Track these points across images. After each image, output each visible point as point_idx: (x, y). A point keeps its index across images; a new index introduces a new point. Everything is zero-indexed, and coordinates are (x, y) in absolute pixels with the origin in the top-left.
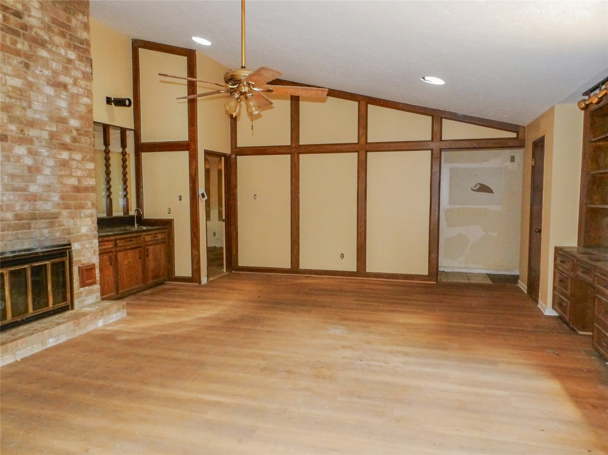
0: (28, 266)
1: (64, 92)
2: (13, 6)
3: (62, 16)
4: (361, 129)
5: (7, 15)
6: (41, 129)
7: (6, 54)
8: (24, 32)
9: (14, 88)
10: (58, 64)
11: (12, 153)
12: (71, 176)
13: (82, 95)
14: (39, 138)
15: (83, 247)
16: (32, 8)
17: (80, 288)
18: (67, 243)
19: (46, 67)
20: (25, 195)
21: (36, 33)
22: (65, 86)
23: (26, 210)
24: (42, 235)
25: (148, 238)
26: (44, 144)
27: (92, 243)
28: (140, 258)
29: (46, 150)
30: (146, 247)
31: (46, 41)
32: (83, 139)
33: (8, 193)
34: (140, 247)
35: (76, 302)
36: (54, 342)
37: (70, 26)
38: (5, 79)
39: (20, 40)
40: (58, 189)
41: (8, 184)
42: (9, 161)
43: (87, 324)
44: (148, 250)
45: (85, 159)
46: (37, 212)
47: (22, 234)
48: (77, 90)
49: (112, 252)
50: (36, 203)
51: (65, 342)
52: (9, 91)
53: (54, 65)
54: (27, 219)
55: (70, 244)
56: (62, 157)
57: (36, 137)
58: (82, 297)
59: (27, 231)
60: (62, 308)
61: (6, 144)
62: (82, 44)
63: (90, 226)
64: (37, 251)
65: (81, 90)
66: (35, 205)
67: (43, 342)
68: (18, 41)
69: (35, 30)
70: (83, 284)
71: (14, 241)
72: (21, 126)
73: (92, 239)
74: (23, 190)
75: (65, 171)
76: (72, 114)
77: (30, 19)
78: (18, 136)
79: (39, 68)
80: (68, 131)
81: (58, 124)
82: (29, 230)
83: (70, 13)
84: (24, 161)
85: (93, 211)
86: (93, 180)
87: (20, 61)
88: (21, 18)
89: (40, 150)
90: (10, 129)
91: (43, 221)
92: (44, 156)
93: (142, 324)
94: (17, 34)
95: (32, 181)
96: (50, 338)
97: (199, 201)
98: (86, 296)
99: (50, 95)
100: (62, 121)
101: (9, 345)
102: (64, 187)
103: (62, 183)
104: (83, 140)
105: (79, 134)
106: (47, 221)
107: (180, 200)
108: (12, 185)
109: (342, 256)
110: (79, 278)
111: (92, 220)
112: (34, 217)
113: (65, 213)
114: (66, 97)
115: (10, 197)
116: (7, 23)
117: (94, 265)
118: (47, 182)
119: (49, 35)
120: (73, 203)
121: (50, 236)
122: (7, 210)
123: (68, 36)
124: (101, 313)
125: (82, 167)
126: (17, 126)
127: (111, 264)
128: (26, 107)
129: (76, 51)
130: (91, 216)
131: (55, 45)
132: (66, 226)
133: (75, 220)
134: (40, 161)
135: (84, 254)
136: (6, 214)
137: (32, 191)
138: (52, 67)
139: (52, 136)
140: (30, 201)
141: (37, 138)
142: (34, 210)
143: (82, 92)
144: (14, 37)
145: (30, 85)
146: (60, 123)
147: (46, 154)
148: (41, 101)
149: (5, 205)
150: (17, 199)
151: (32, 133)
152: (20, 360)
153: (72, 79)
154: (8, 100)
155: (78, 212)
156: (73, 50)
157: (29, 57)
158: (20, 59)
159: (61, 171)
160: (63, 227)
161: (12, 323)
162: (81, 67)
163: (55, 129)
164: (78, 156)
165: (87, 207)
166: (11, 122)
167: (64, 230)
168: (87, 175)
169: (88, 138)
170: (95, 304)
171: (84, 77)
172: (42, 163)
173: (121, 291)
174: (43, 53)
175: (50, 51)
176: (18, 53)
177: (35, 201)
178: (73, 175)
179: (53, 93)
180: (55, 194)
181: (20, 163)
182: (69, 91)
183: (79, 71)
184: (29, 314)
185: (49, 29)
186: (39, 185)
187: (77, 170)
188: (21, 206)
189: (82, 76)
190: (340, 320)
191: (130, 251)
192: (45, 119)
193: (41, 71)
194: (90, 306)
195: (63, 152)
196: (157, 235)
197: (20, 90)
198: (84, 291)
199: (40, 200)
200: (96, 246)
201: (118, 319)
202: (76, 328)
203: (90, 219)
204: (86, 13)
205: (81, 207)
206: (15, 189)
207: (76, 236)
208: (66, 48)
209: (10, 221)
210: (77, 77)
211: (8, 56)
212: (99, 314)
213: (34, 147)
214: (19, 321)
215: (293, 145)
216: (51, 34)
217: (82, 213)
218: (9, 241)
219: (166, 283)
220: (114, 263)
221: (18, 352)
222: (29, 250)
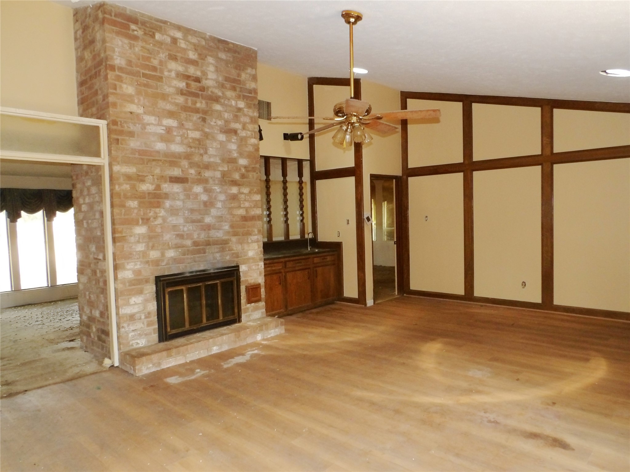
0: (202, 284)
1: (234, 137)
2: (193, 74)
3: (234, 73)
4: (544, 138)
5: (190, 82)
6: (215, 170)
7: (188, 113)
8: (202, 92)
9: (194, 139)
10: (229, 114)
11: (191, 192)
12: (239, 207)
13: (249, 137)
14: (213, 178)
15: (250, 268)
16: (209, 73)
17: (247, 304)
18: (236, 265)
19: (220, 118)
20: (201, 225)
21: (212, 92)
22: (235, 132)
23: (202, 238)
24: (215, 258)
25: (316, 260)
26: (217, 182)
27: (258, 265)
28: (309, 278)
29: (218, 187)
30: (315, 269)
31: (220, 97)
32: (251, 174)
33: (188, 225)
34: (309, 268)
35: (244, 317)
36: (217, 349)
37: (240, 80)
38: (187, 133)
39: (199, 100)
40: (228, 219)
41: (188, 218)
42: (189, 198)
43: (247, 337)
44: (316, 271)
45: (252, 192)
46: (211, 239)
47: (198, 257)
48: (245, 133)
49: (280, 272)
50: (210, 232)
51: (226, 351)
52: (190, 142)
53: (226, 115)
54: (202, 246)
55: (238, 266)
56: (232, 192)
57: (210, 177)
58: (249, 312)
59: (202, 255)
60: (231, 321)
61: (186, 185)
62: (251, 93)
63: (257, 251)
64: (209, 272)
65: (249, 132)
66: (209, 234)
67: (209, 349)
68: (198, 101)
69: (210, 90)
70: (249, 301)
71: (192, 264)
72: (199, 169)
73: (258, 262)
74: (199, 221)
75: (234, 203)
76: (241, 155)
77: (207, 82)
78: (196, 177)
79: (214, 120)
80: (238, 169)
81: (229, 164)
82: (204, 255)
83: (240, 70)
84: (200, 198)
85: (259, 237)
86: (259, 210)
87: (198, 117)
88: (200, 82)
89: (214, 188)
90: (191, 173)
91: (216, 246)
92: (217, 192)
93: (293, 342)
94: (196, 95)
95: (207, 213)
96: (215, 346)
97: (364, 224)
98: (252, 311)
99: (222, 141)
100: (233, 161)
101: (181, 348)
102: (233, 217)
103: (231, 214)
104: (250, 176)
105: (248, 171)
106: (218, 246)
107: (348, 223)
108: (191, 218)
109: (524, 284)
110: (246, 295)
111: (258, 245)
112: (208, 243)
113: (234, 239)
114: (236, 141)
115: (189, 228)
116: (189, 89)
117: (260, 284)
118: (219, 214)
119: (222, 91)
120: (241, 230)
121: (221, 260)
122: (187, 239)
123: (238, 89)
124: (261, 328)
125: (250, 199)
126: (196, 169)
127: (280, 284)
128: (203, 153)
129: (245, 100)
130: (257, 241)
131: (227, 99)
132: (235, 250)
133: (243, 245)
134: (214, 196)
135: (251, 275)
136: (186, 241)
137: (207, 222)
138: (224, 117)
139: (224, 175)
140: (205, 230)
141: (212, 178)
142: (209, 238)
143: (250, 135)
144: (194, 99)
145: (206, 135)
146: (230, 163)
147: (218, 190)
148: (215, 147)
149: (185, 234)
150: (195, 229)
151: (207, 174)
152: (189, 362)
153: (241, 125)
154: (189, 150)
155: (246, 239)
156: (242, 100)
157: (205, 112)
158: (199, 115)
159: (231, 203)
160: (233, 252)
161: (189, 330)
162: (249, 113)
163: (226, 169)
164: (246, 190)
165: (254, 233)
166: (191, 167)
167: (233, 254)
168: (254, 206)
169: (255, 173)
170: (259, 319)
171: (252, 121)
172: (215, 198)
173: (290, 308)
174: (218, 107)
175: (222, 105)
176: (197, 111)
177: (209, 230)
178: (241, 206)
179: (225, 139)
180: (226, 223)
181: (198, 199)
182: (239, 135)
183: (247, 117)
184: (203, 323)
185: (222, 86)
186: (212, 217)
187: (244, 202)
188: (198, 234)
189: (250, 121)
190: (491, 360)
191: (298, 272)
192: (219, 161)
193: (215, 122)
194: (254, 320)
195: (232, 187)
196: (326, 257)
197: (199, 140)
198: (250, 307)
199: (213, 229)
200: (262, 268)
201: (276, 334)
202: (237, 339)
203: (256, 244)
204: (254, 67)
205: (249, 234)
206: (193, 221)
207: (244, 259)
208: (236, 100)
209: (189, 247)
210: (245, 122)
211: (189, 114)
212: (258, 329)
213: (208, 186)
214: (195, 329)
215: (467, 162)
216: (223, 90)
217: (249, 239)
218: (189, 263)
219: (336, 303)
220: (284, 283)
221: (188, 355)
222: (204, 271)
